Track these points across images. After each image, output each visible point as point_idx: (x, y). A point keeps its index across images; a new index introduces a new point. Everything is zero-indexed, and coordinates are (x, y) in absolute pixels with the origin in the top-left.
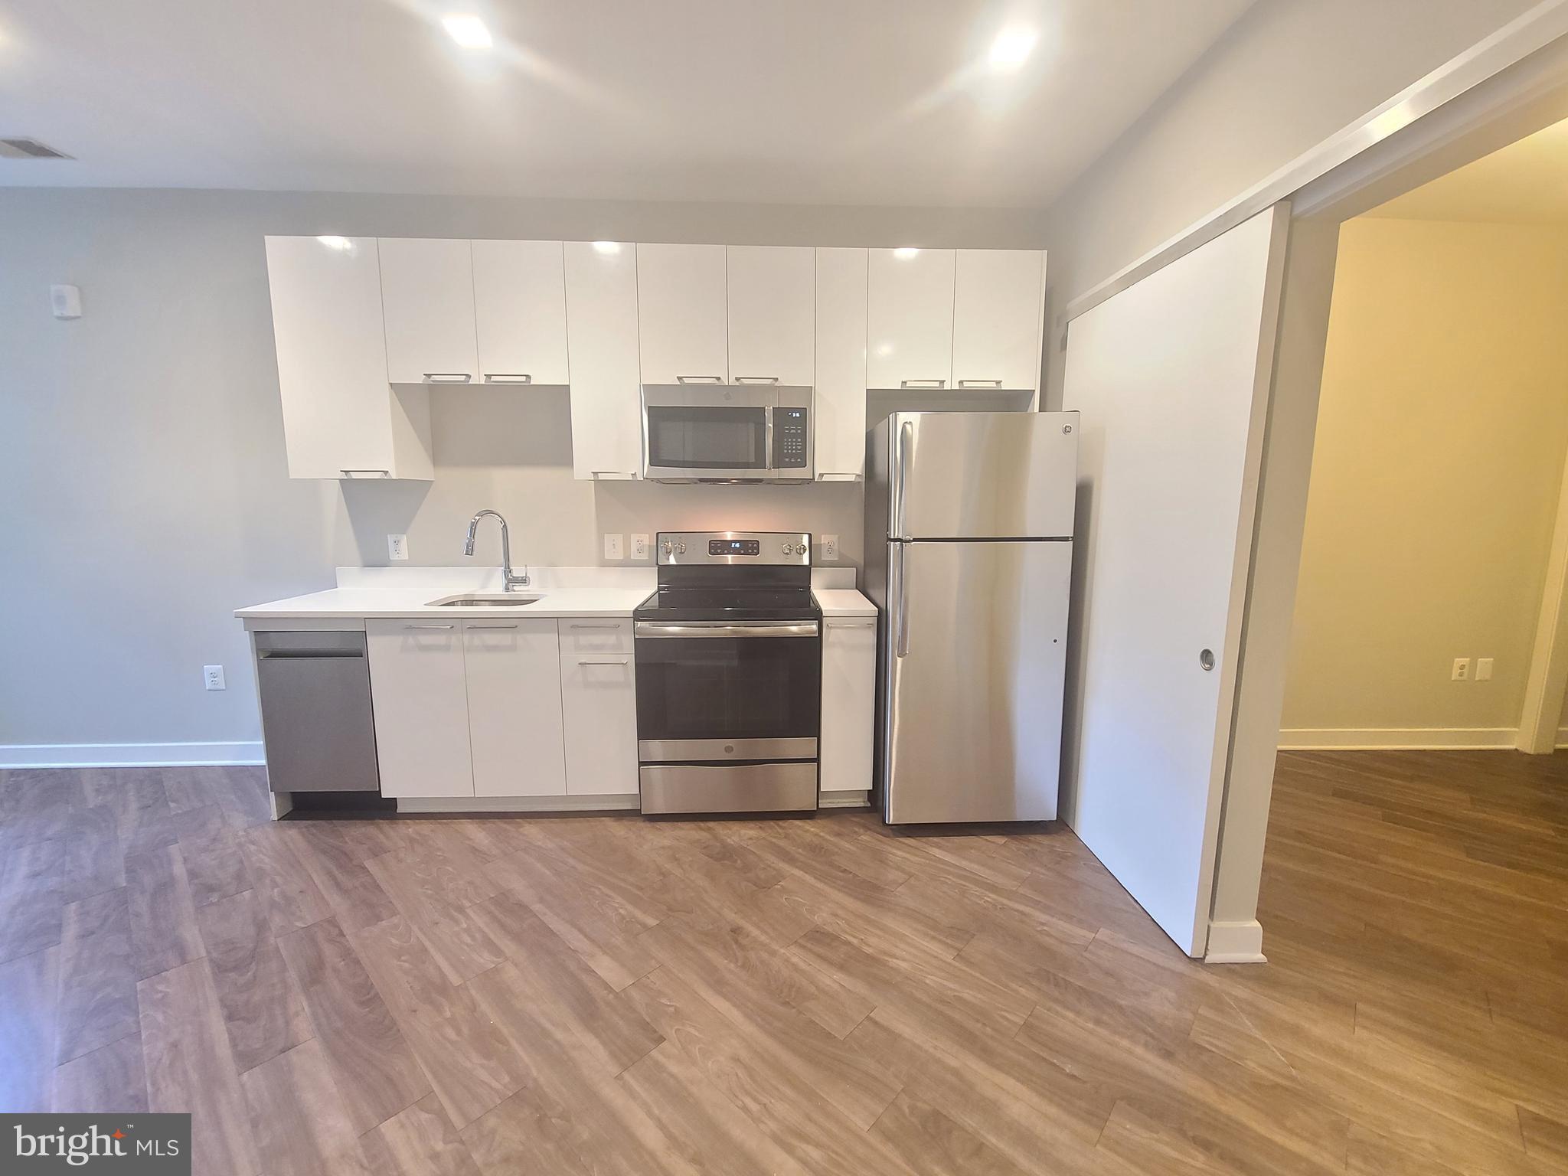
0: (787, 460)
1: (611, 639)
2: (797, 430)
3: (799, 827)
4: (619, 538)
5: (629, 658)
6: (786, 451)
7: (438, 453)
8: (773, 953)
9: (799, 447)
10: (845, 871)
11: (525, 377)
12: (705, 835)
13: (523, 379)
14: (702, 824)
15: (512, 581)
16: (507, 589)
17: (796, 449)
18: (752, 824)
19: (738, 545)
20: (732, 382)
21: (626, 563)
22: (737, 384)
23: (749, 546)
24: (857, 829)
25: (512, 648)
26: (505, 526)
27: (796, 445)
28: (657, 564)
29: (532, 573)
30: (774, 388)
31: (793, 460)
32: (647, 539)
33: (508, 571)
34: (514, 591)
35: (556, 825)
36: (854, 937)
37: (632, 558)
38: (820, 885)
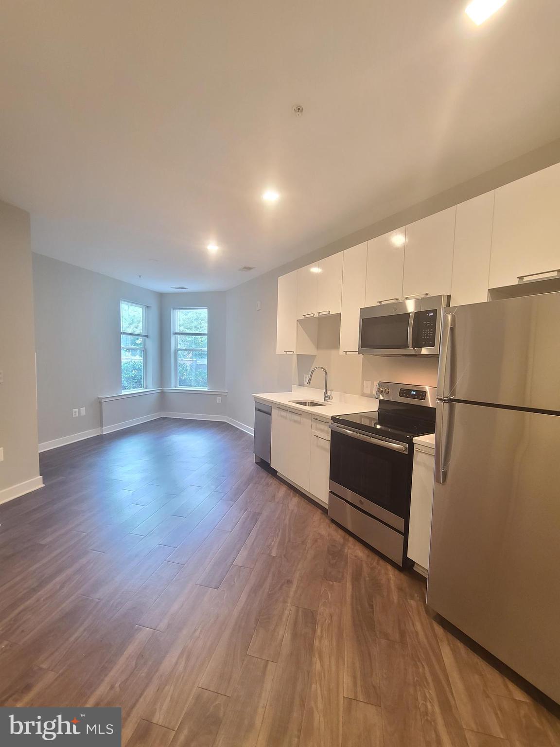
0: (424, 342)
1: (326, 428)
2: (430, 324)
4: (369, 383)
6: (423, 337)
9: (431, 335)
13: (328, 313)
15: (327, 397)
16: (325, 400)
17: (430, 336)
19: (414, 393)
21: (370, 396)
23: (420, 394)
25: (300, 423)
26: (326, 373)
27: (429, 334)
31: (427, 343)
33: (326, 393)
34: (327, 401)
37: (373, 393)
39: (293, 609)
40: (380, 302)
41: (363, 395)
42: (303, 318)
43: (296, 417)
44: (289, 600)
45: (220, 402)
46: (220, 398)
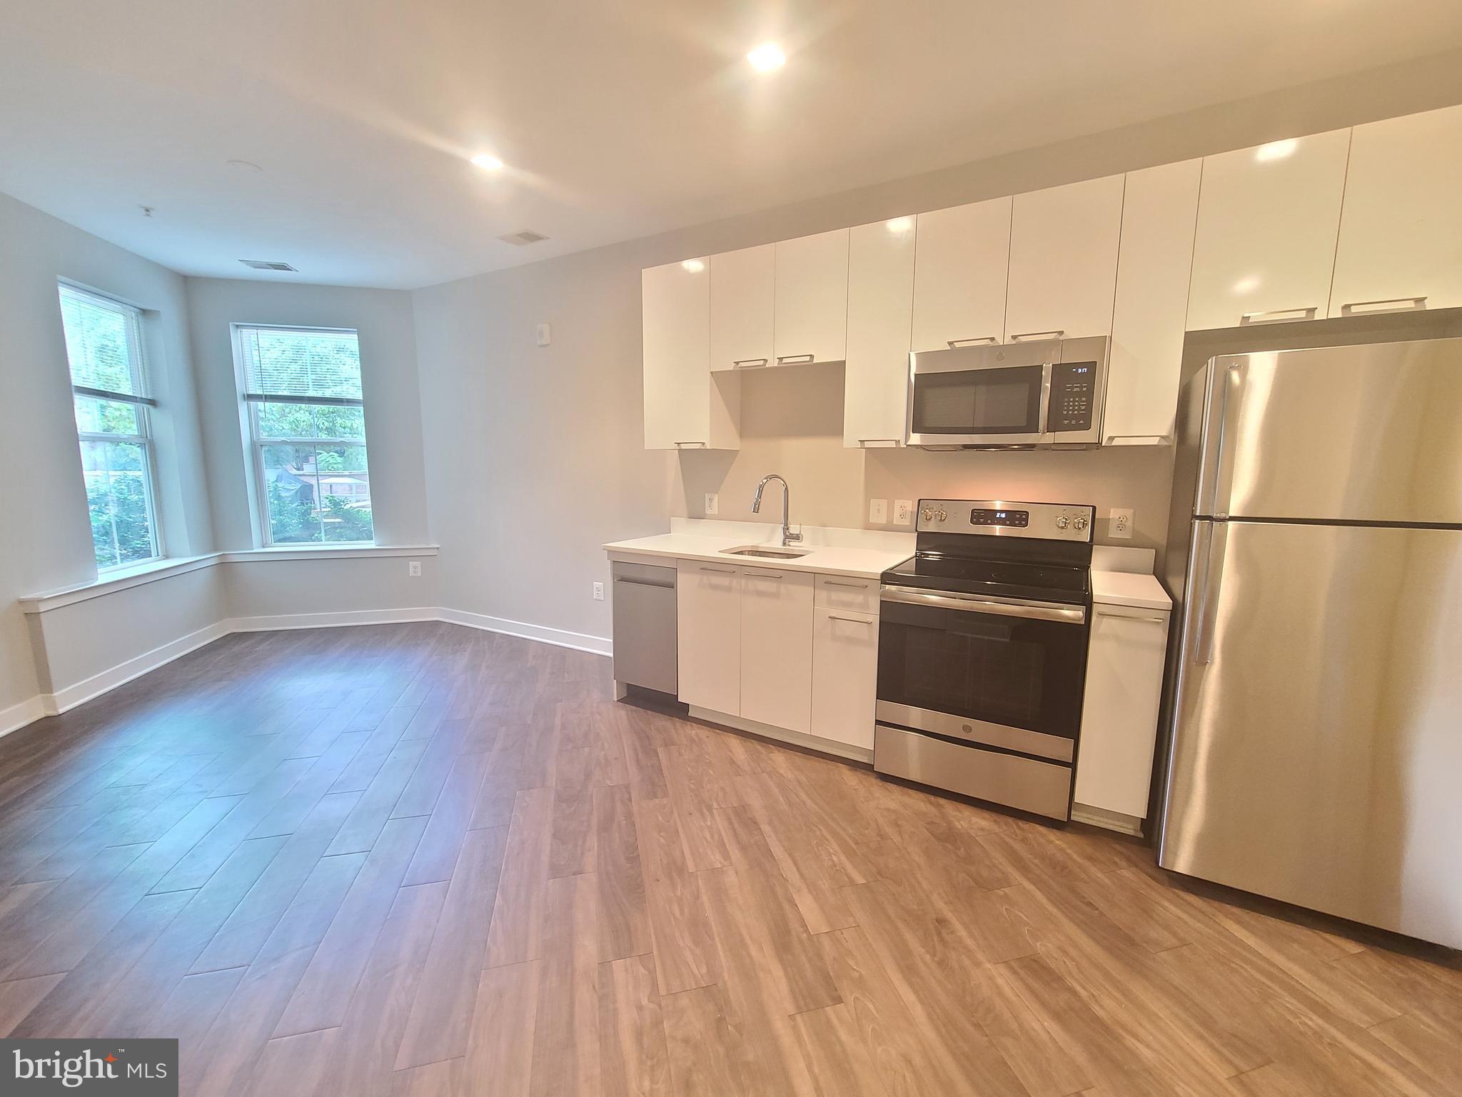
0: (1066, 422)
1: (859, 599)
2: (1081, 387)
3: (1042, 835)
4: (884, 503)
5: (874, 617)
6: (1065, 413)
7: (746, 427)
8: (978, 964)
9: (1084, 408)
10: (1090, 904)
11: (809, 357)
12: (933, 810)
13: (808, 358)
14: (932, 798)
15: (789, 537)
16: (784, 544)
17: (1079, 409)
18: (986, 814)
19: (1003, 515)
20: (1008, 341)
21: (889, 528)
22: (1014, 342)
23: (1017, 517)
24: (1117, 860)
25: (776, 595)
26: (786, 489)
27: (1079, 405)
28: (916, 530)
29: (806, 531)
30: (1059, 343)
31: (1073, 422)
32: (910, 506)
33: (786, 528)
34: (790, 546)
35: (799, 759)
36: (1084, 988)
37: (894, 523)
38: (1054, 910)
39: (1002, 969)
40: (950, 343)
41: (869, 527)
42: (731, 367)
43: (763, 585)
44: (980, 956)
45: (419, 574)
46: (418, 564)
